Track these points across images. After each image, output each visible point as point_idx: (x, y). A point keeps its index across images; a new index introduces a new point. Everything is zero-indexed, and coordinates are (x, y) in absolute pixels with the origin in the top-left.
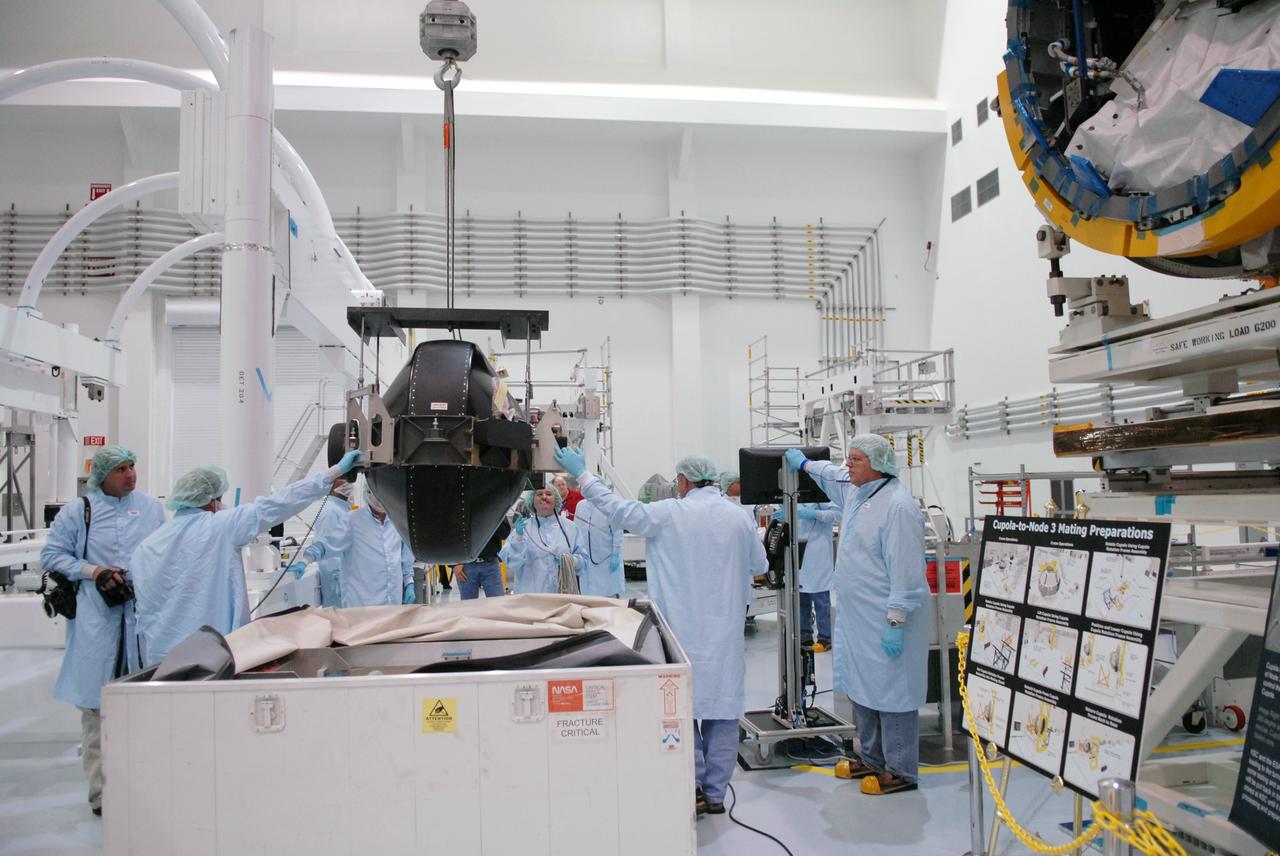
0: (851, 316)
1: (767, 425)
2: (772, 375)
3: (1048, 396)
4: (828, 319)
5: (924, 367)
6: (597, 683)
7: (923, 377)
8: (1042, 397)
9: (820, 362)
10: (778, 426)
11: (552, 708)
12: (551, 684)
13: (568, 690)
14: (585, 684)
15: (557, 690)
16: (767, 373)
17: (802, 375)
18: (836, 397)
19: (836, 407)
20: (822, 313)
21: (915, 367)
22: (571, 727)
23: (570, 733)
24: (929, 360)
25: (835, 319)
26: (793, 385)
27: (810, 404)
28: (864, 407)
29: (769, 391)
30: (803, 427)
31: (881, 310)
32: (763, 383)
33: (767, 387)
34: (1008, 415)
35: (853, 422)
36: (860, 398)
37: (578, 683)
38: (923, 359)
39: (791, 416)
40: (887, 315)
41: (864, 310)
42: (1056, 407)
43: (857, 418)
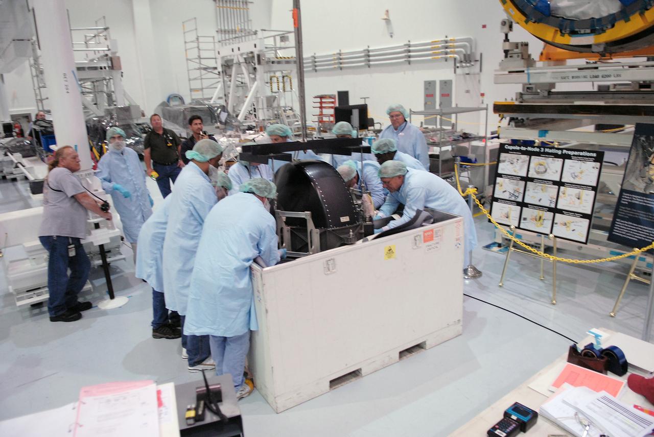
0: (232, 6)
1: (200, 69)
2: (201, 39)
3: (337, 54)
4: (219, 7)
5: (283, 38)
6: (438, 229)
7: (283, 45)
8: (334, 54)
9: (217, 31)
10: (205, 69)
11: (425, 241)
12: (425, 232)
13: (429, 233)
14: (435, 230)
15: (426, 234)
16: (197, 39)
17: (216, 40)
18: (242, 55)
19: (242, 60)
20: (216, 3)
21: (278, 38)
22: (431, 247)
23: (430, 249)
24: (286, 35)
25: (223, 7)
26: (211, 46)
27: (223, 58)
28: (261, 61)
29: (199, 50)
30: (220, 69)
31: (246, 3)
32: (195, 45)
33: (198, 47)
34: (315, 62)
35: (255, 69)
36: (259, 56)
37: (432, 230)
38: (284, 34)
39: (211, 64)
40: (250, 6)
41: (238, 3)
42: (341, 59)
43: (257, 66)
